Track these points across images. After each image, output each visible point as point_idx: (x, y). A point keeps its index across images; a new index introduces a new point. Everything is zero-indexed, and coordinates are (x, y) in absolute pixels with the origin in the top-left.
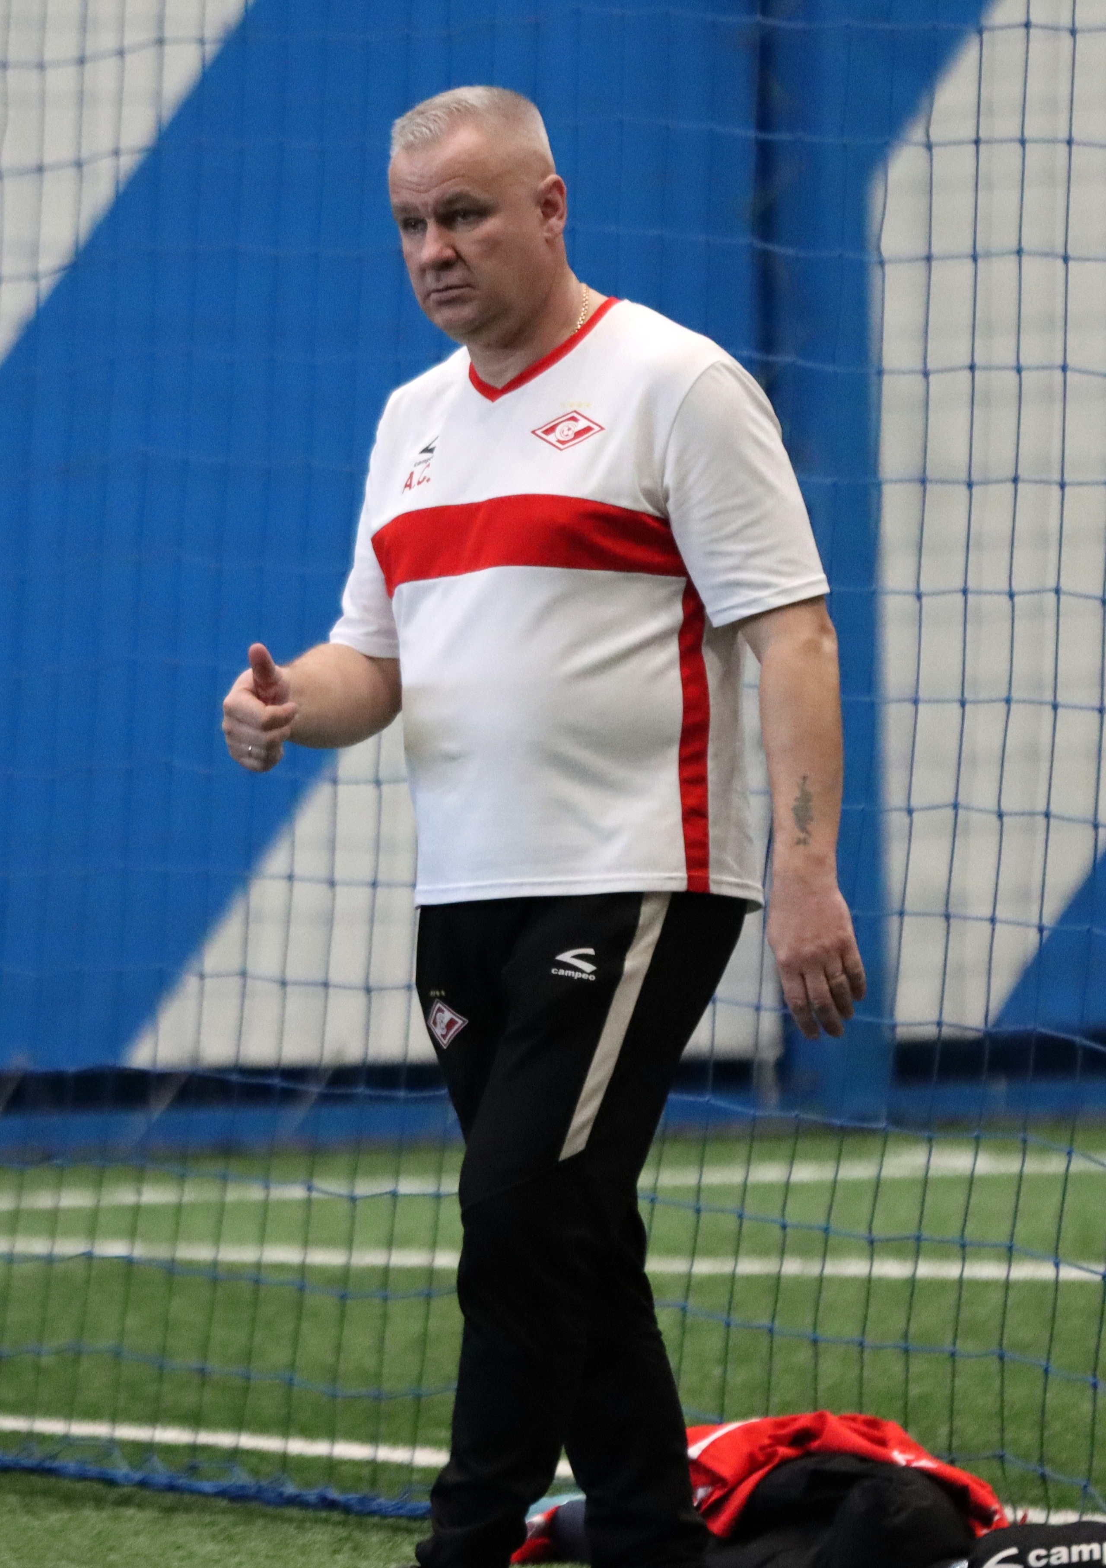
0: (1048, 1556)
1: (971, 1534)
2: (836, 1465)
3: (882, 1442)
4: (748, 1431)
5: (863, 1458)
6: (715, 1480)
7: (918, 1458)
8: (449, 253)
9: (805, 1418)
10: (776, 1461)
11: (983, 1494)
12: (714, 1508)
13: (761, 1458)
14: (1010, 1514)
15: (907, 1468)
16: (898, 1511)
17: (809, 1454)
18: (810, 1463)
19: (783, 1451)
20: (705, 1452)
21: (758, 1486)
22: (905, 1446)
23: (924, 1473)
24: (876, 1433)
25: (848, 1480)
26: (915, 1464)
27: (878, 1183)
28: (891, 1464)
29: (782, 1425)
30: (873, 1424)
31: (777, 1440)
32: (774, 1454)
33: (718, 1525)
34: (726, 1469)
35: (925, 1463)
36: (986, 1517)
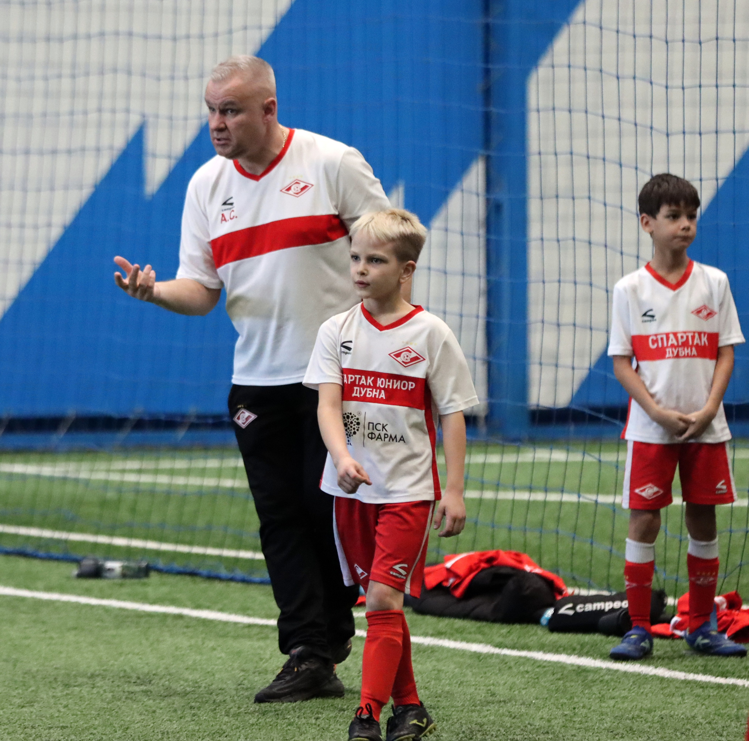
0: (584, 607)
1: (554, 598)
2: (503, 571)
3: (521, 562)
4: (469, 558)
5: (514, 568)
6: (456, 576)
7: (535, 568)
8: (222, 126)
9: (491, 553)
10: (480, 569)
11: (560, 583)
12: (456, 586)
13: (474, 567)
14: (570, 591)
15: (530, 572)
16: (528, 588)
17: (492, 566)
18: (493, 570)
19: (483, 565)
20: (453, 565)
21: (474, 578)
22: (530, 564)
23: (537, 575)
24: (518, 558)
25: (508, 577)
26: (533, 572)
27: (517, 463)
28: (524, 571)
29: (482, 555)
30: (517, 555)
31: (481, 561)
32: (478, 567)
33: (458, 593)
34: (461, 572)
35: (537, 571)
36: (560, 592)
